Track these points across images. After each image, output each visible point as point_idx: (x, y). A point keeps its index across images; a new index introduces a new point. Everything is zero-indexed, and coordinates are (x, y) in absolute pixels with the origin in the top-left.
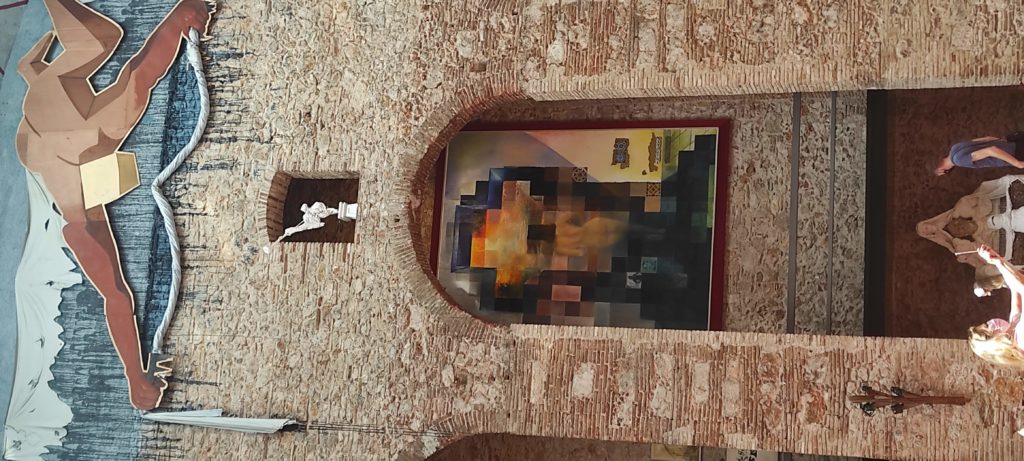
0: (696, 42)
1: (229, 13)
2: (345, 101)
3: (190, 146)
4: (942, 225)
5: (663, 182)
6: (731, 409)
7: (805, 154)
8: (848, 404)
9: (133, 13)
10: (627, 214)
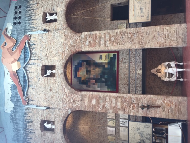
0: (111, 41)
1: (33, 37)
2: (52, 52)
3: (28, 61)
4: (155, 70)
5: (108, 63)
6: (119, 107)
7: (131, 57)
10: (102, 68)
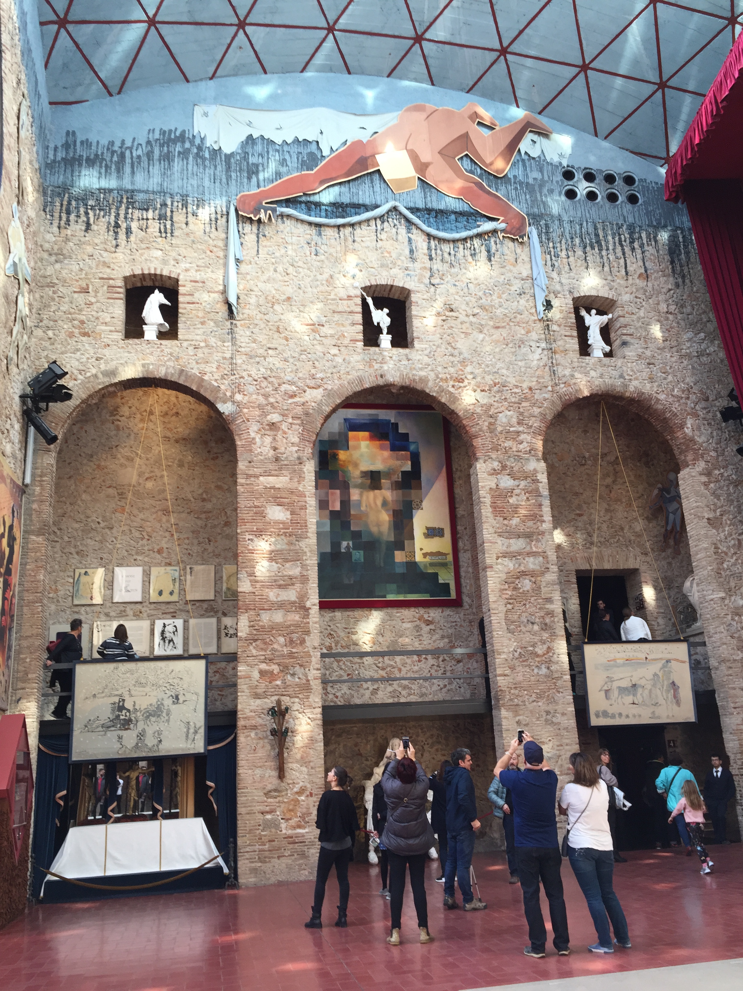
0: (518, 578)
1: (519, 250)
2: (463, 336)
3: (425, 227)
5: (415, 563)
6: (266, 618)
7: (441, 659)
8: (276, 698)
9: (515, 183)
10: (392, 539)
